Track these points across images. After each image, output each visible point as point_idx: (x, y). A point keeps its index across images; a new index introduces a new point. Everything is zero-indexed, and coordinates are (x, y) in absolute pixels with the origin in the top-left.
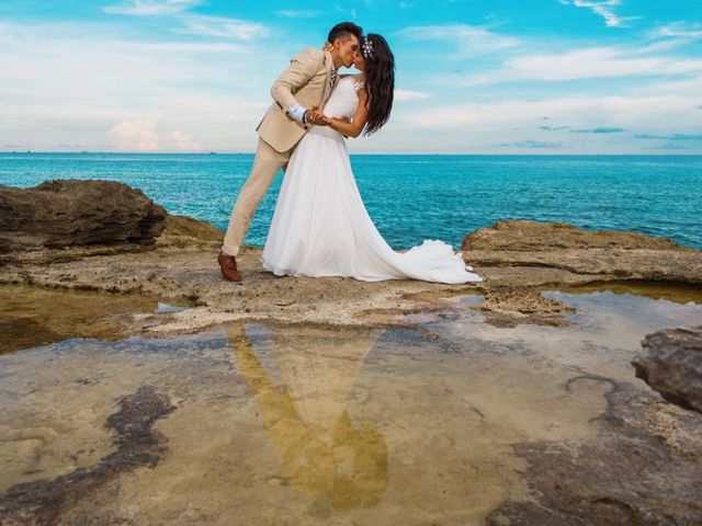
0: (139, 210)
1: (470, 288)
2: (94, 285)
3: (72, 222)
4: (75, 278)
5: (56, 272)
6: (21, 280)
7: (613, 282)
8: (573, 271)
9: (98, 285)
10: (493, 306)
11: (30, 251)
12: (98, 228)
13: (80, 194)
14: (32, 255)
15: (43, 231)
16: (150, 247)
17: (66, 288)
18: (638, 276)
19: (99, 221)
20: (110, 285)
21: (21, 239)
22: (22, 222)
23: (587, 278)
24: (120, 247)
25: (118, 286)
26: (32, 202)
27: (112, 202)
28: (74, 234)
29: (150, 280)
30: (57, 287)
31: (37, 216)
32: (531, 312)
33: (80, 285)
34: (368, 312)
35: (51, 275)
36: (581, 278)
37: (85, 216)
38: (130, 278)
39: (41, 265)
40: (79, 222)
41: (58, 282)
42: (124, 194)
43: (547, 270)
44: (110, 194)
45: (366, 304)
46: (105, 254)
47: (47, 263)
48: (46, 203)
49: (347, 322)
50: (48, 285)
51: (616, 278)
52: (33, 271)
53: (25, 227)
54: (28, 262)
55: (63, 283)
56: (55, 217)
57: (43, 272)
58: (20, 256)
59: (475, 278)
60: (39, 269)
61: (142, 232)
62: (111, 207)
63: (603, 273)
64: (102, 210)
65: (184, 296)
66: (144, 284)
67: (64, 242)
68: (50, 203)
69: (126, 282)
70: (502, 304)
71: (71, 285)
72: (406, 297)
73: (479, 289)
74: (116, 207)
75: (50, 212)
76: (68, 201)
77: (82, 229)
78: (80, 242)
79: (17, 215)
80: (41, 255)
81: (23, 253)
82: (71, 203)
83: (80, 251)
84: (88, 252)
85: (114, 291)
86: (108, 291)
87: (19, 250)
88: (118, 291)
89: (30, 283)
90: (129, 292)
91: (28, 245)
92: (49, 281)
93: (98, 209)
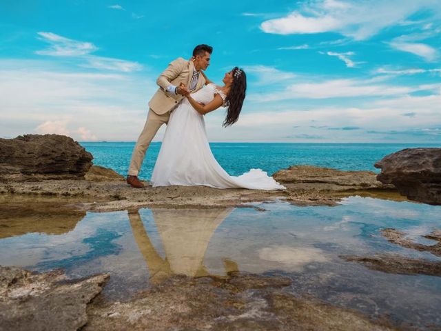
0: (78, 153)
1: (279, 192)
2: (54, 192)
3: (37, 158)
4: (41, 188)
5: (29, 186)
6: (6, 191)
7: (360, 190)
8: (338, 184)
9: (56, 192)
10: (294, 198)
11: (12, 174)
12: (52, 163)
13: (42, 142)
14: (14, 176)
15: (19, 164)
16: (81, 178)
17: (36, 194)
18: (374, 186)
19: (53, 159)
20: (64, 191)
21: (7, 167)
22: (6, 158)
23: (346, 188)
24: (65, 176)
25: (69, 192)
26: (14, 145)
27: (62, 147)
28: (38, 166)
29: (88, 189)
30: (30, 194)
31: (16, 154)
32: (315, 200)
33: (44, 192)
34: (222, 201)
35: (27, 187)
36: (342, 188)
37: (45, 155)
38: (76, 188)
39: (19, 182)
40: (41, 159)
41: (30, 191)
42: (68, 143)
43: (323, 184)
44: (60, 143)
45: (221, 198)
46: (56, 179)
47: (23, 181)
48: (22, 147)
49: (211, 204)
50: (24, 193)
51: (362, 188)
52: (14, 185)
53: (9, 160)
54: (11, 180)
55: (34, 192)
56: (27, 156)
57: (21, 186)
58: (6, 177)
59: (282, 187)
60: (18, 184)
61: (77, 168)
62: (61, 150)
63: (354, 185)
64: (55, 152)
65: (111, 196)
66: (85, 191)
67: (31, 171)
68: (24, 146)
69: (74, 190)
70: (299, 197)
71: (39, 192)
72: (242, 196)
73: (285, 192)
74: (64, 151)
75: (24, 152)
76: (35, 146)
77: (43, 163)
78: (41, 172)
79: (4, 153)
80: (19, 176)
81: (8, 175)
82: (37, 147)
83: (42, 176)
84: (45, 177)
85: (67, 195)
86: (63, 194)
87: (5, 173)
88: (69, 195)
89: (13, 192)
90: (75, 195)
91: (11, 170)
92: (24, 191)
93: (53, 152)
